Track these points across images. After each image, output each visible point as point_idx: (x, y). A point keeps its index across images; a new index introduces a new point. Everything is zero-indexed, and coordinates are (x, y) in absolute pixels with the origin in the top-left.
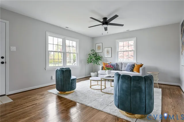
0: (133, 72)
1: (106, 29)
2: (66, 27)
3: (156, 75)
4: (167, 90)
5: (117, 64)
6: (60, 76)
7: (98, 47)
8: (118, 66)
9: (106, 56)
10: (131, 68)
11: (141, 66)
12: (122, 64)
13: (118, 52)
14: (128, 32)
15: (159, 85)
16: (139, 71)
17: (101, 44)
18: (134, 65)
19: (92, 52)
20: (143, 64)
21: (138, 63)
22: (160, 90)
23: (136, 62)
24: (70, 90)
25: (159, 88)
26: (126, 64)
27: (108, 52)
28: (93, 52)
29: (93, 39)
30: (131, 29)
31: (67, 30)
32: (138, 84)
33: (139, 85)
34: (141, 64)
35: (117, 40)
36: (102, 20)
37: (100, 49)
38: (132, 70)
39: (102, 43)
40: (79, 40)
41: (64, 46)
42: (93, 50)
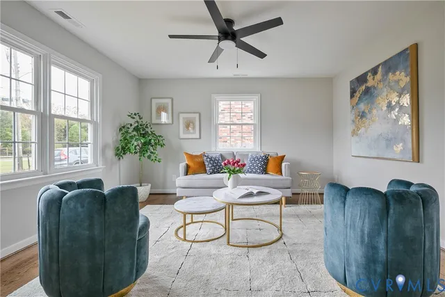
0: (266, 173)
5: (221, 155)
7: (158, 109)
12: (234, 155)
13: (216, 126)
16: (280, 172)
17: (169, 101)
18: (268, 157)
19: (132, 121)
20: (285, 156)
35: (215, 97)
39: (172, 99)
40: (100, 75)
41: (42, 87)
42: (135, 114)
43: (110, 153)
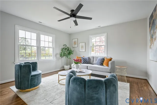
0: (103, 65)
1: (76, 23)
2: (39, 22)
3: (124, 70)
4: (135, 85)
5: (89, 58)
6: (17, 72)
7: (74, 42)
8: (90, 59)
9: (81, 51)
10: (101, 62)
11: (111, 60)
12: (93, 58)
13: (91, 47)
14: (100, 28)
15: (127, 78)
16: (108, 65)
18: (104, 59)
20: (112, 59)
21: (108, 57)
22: (128, 84)
23: (106, 56)
24: (29, 87)
25: (128, 83)
26: (97, 58)
27: (82, 47)
28: (65, 47)
29: (70, 35)
30: (102, 26)
31: (40, 24)
32: (95, 94)
33: (97, 96)
34: (111, 58)
35: (91, 36)
36: (70, 13)
37: (75, 44)
38: (102, 64)
39: (78, 39)
40: (55, 35)
41: (38, 40)
42: (65, 45)
43: (58, 56)
